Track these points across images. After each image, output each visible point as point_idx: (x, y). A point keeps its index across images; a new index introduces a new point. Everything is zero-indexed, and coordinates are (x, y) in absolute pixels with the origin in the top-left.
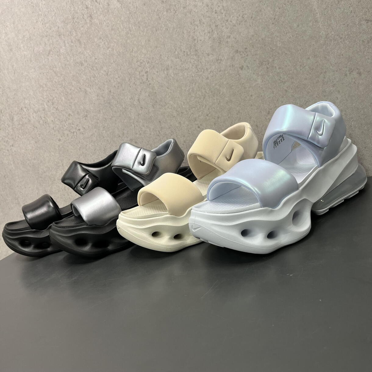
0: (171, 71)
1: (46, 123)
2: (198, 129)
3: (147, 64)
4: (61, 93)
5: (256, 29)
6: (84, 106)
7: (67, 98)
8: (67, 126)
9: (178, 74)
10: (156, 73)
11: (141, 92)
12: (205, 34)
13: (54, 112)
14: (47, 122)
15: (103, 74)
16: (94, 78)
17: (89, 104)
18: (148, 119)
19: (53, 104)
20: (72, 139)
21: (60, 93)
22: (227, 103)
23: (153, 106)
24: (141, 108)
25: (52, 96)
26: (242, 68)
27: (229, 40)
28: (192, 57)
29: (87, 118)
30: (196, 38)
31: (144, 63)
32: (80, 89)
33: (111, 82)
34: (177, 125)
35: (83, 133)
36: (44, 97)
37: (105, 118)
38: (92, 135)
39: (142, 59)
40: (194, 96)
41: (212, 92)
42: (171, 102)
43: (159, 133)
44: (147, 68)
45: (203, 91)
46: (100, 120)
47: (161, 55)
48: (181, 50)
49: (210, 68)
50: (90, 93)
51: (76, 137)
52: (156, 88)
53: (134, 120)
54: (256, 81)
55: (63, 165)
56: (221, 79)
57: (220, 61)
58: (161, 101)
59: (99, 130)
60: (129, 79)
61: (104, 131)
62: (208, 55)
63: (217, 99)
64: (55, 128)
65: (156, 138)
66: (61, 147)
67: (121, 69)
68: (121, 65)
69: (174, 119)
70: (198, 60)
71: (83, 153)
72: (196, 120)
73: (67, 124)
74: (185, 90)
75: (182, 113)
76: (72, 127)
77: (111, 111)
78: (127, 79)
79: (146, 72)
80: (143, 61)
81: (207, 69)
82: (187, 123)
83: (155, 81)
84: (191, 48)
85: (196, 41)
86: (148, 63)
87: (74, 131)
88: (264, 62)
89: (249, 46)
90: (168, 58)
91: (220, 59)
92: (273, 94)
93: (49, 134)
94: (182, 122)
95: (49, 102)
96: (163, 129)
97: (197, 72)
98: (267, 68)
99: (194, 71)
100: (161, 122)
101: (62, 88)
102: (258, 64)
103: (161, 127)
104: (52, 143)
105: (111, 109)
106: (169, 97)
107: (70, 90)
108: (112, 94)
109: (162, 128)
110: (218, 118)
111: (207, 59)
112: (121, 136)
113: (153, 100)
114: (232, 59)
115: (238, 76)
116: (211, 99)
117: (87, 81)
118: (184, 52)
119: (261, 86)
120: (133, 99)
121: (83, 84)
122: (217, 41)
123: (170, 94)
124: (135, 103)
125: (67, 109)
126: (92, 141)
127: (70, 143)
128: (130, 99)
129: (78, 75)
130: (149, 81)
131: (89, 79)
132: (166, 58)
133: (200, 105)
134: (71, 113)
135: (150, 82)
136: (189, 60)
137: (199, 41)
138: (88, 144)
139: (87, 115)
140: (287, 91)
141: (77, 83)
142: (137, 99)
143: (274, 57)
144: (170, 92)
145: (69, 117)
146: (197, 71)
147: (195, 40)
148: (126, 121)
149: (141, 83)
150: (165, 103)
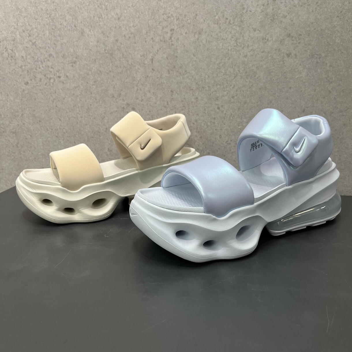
0: (203, 37)
1: (12, 57)
2: (218, 110)
3: (175, 20)
4: (46, 25)
5: (319, 17)
6: (75, 50)
7: (53, 34)
8: (42, 68)
9: (211, 42)
10: (184, 34)
11: (158, 51)
12: (258, 5)
13: (29, 46)
14: (15, 56)
15: (113, 16)
16: (99, 18)
17: (83, 49)
18: (158, 85)
19: (30, 36)
20: (46, 86)
21: (44, 25)
22: (260, 89)
23: (168, 71)
24: (153, 69)
25: (31, 26)
26: (289, 55)
27: (283, 20)
28: (234, 27)
29: (74, 65)
30: (245, 6)
31: (172, 18)
32: (75, 26)
33: (121, 29)
34: (193, 100)
35: (63, 83)
36: (19, 24)
37: (100, 72)
38: (75, 87)
39: (171, 13)
40: (223, 71)
41: (246, 72)
42: (193, 72)
43: (168, 104)
44: (174, 25)
45: (236, 69)
46: (92, 71)
47: (196, 15)
48: (223, 16)
49: (252, 46)
50: (88, 36)
51: (51, 84)
52: (179, 51)
53: (139, 82)
54: (300, 73)
55: (22, 115)
56: (261, 61)
57: (266, 41)
58: (181, 68)
59: (88, 83)
60: (147, 33)
61: (94, 87)
62: (255, 30)
63: (250, 81)
64: (23, 67)
65: (161, 109)
66: (26, 92)
67: (139, 17)
68: (142, 12)
69: (191, 92)
70: (241, 33)
71: (56, 106)
72: (217, 100)
73: (44, 66)
74: (214, 63)
75: (203, 87)
76: (49, 71)
77: (111, 65)
78: (144, 32)
79: (172, 30)
80: (172, 15)
81: (248, 45)
82: (206, 100)
83: (180, 42)
84: (236, 17)
85: (245, 11)
86: (177, 20)
87: (52, 76)
88: (315, 56)
89: (305, 33)
90: (204, 21)
91: (267, 38)
92: (315, 91)
93: (13, 72)
94: (199, 98)
95: (24, 32)
96: (173, 101)
97: (235, 46)
98: (317, 62)
99: (232, 43)
100: (173, 92)
101: (49, 19)
102: (308, 56)
103: (172, 97)
104: (14, 85)
105: (112, 62)
106: (193, 65)
107: (61, 24)
108: (119, 44)
109: (172, 99)
110: (245, 103)
111: (252, 35)
112: (115, 96)
113: (171, 64)
114: (281, 42)
115: (281, 63)
116: (242, 80)
117: (88, 19)
118: (227, 19)
119: (304, 81)
120: (144, 57)
121: (81, 22)
122: (270, 17)
123: (194, 63)
124: (146, 62)
125: (49, 47)
126: (74, 94)
127: (40, 90)
128: (141, 56)
129: (77, 8)
130: (172, 41)
131: (92, 17)
132: (202, 20)
133: (227, 83)
134: (53, 53)
135: (173, 43)
136: (230, 30)
137: (249, 11)
138: (67, 96)
139: (75, 61)
140: (330, 93)
141: (73, 19)
142: (150, 57)
143: (328, 52)
144: (195, 61)
145: (48, 58)
146: (236, 44)
147: (244, 9)
148: (128, 80)
149: (161, 41)
150: (186, 71)
